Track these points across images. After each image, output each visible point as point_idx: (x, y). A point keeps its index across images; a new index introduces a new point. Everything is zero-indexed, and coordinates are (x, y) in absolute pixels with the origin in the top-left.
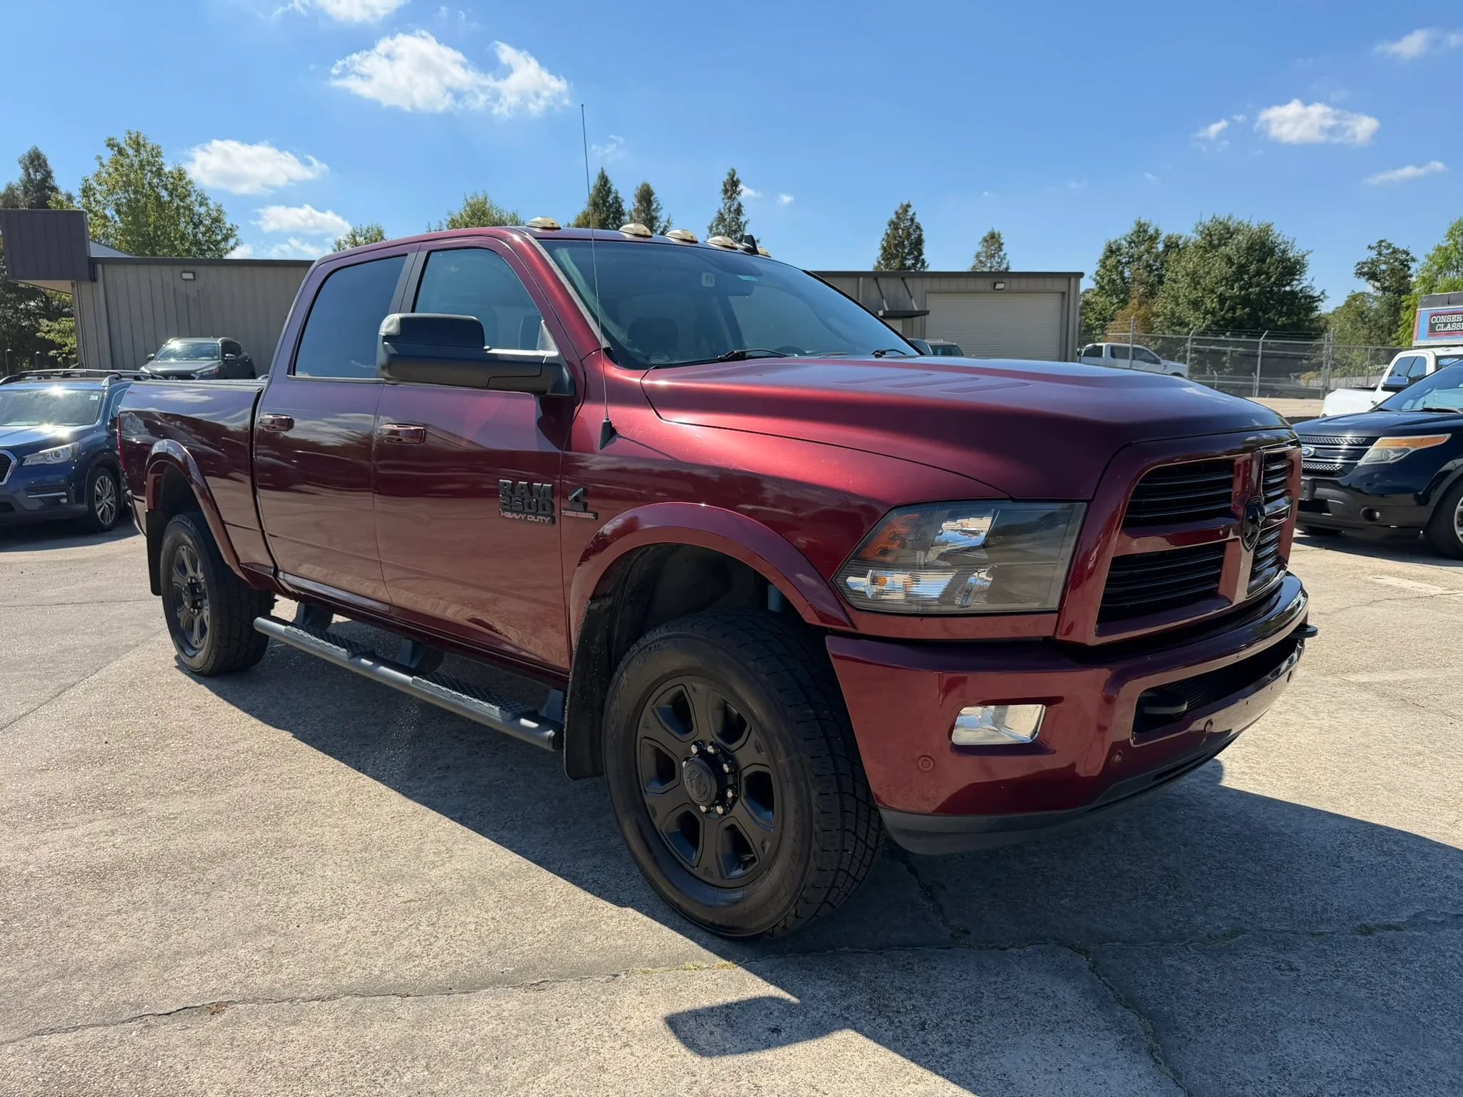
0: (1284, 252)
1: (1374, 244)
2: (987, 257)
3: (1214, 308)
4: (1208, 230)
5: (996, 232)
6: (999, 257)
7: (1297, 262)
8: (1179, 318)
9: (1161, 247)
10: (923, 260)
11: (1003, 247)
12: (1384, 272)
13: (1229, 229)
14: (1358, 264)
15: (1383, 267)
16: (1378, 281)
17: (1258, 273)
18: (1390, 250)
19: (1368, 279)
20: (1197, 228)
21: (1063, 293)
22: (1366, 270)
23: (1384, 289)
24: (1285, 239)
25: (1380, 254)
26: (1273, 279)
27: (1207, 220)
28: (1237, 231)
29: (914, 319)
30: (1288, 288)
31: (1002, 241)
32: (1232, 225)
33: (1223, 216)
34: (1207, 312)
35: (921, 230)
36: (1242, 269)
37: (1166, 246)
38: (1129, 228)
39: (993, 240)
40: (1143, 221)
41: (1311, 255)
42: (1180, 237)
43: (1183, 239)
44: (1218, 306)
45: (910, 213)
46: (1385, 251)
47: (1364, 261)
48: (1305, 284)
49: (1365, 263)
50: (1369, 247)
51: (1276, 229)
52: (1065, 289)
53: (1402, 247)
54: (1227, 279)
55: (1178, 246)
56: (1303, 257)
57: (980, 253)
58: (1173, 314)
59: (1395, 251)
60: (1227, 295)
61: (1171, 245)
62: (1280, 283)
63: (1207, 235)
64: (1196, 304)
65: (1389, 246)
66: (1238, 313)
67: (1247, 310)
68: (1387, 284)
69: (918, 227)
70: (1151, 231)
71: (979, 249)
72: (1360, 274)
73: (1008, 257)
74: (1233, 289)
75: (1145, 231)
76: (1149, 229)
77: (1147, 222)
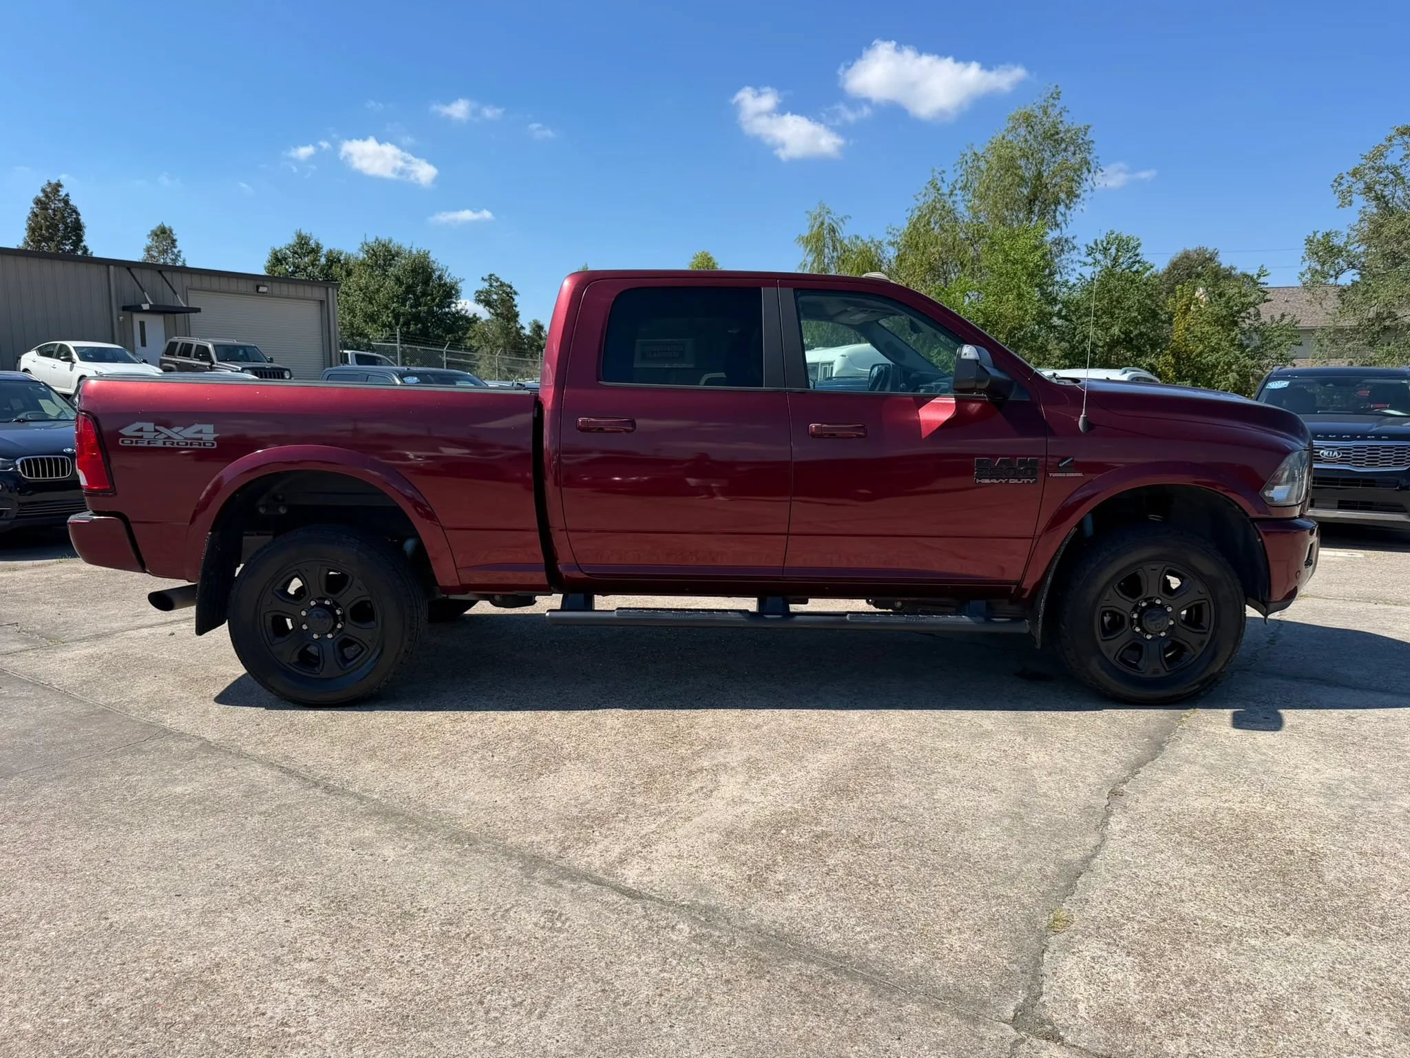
0: (440, 277)
1: (486, 277)
2: (159, 252)
3: (390, 322)
4: (373, 250)
5: (167, 226)
6: (173, 253)
7: (452, 288)
8: (358, 328)
9: (323, 260)
10: (85, 247)
11: (177, 243)
12: (496, 301)
13: (391, 251)
14: (477, 292)
15: (495, 297)
16: (493, 308)
17: (424, 294)
18: (499, 283)
19: (485, 306)
20: (363, 247)
21: (322, 302)
22: (482, 297)
23: (497, 315)
24: (440, 266)
25: (491, 286)
26: (437, 300)
27: (371, 240)
28: (398, 254)
29: (177, 315)
30: (447, 310)
31: (175, 238)
32: (393, 247)
33: (384, 238)
34: (384, 326)
35: (78, 214)
36: (409, 290)
37: (328, 260)
38: (291, 240)
39: (164, 235)
40: (303, 233)
41: (463, 282)
42: (341, 254)
43: (343, 255)
44: (394, 321)
45: (63, 193)
46: (495, 284)
47: (481, 289)
48: (459, 307)
49: (482, 292)
50: (483, 279)
51: (432, 257)
52: (323, 297)
53: (507, 282)
54: (398, 297)
55: (340, 261)
56: (456, 283)
57: (151, 247)
58: (352, 324)
59: (502, 285)
60: (401, 311)
61: (333, 260)
62: (441, 306)
63: (373, 255)
64: (371, 318)
65: (497, 280)
66: (412, 327)
67: (419, 326)
68: (499, 311)
69: (75, 211)
70: (312, 243)
71: (148, 242)
72: (478, 301)
73: (182, 255)
74: (405, 306)
75: (307, 244)
76: (311, 242)
77: (308, 235)
